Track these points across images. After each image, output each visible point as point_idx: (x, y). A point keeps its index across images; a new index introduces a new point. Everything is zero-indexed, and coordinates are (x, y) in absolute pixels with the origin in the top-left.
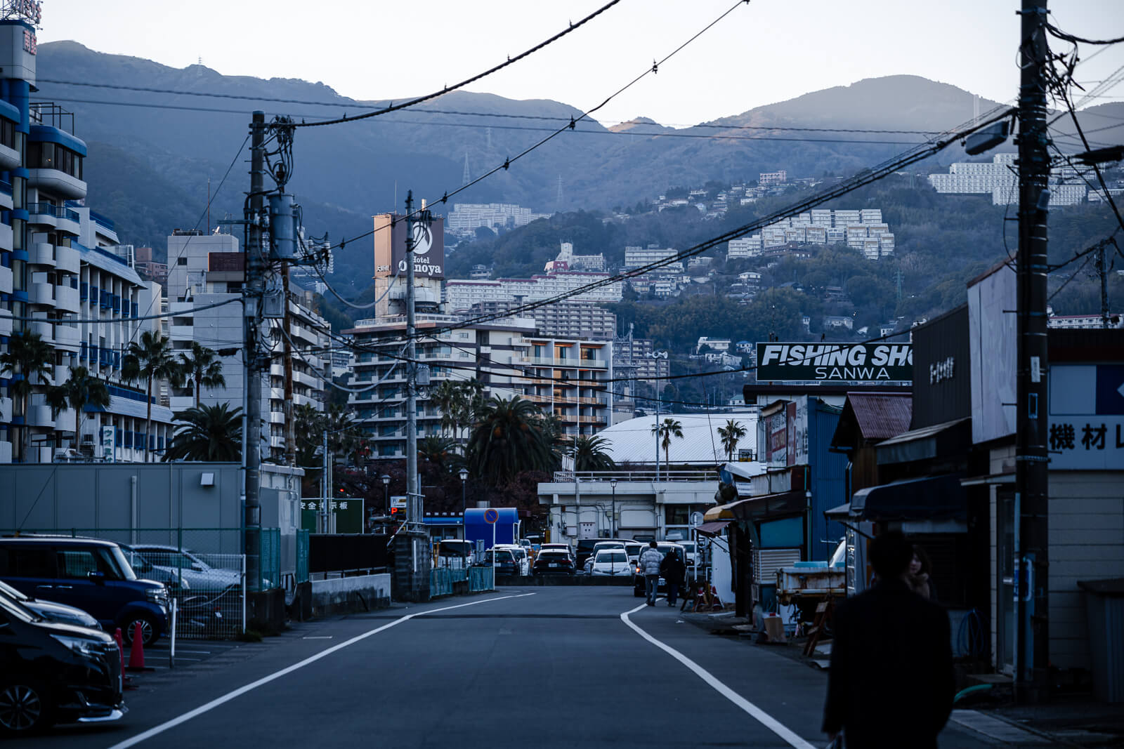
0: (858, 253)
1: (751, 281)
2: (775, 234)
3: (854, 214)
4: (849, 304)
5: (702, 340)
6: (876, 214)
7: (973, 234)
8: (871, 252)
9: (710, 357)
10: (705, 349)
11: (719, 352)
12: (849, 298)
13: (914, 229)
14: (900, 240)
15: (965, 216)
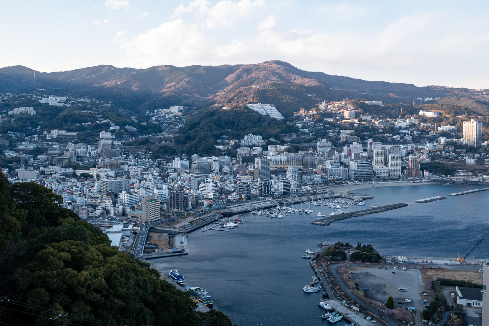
0: (30, 114)
1: (14, 120)
2: (17, 111)
3: (29, 108)
4: (30, 124)
5: (9, 132)
6: (32, 108)
7: (48, 112)
8: (32, 114)
9: (10, 135)
10: (9, 134)
11: (12, 134)
12: (30, 123)
13: (39, 111)
14: (37, 113)
15: (46, 108)
